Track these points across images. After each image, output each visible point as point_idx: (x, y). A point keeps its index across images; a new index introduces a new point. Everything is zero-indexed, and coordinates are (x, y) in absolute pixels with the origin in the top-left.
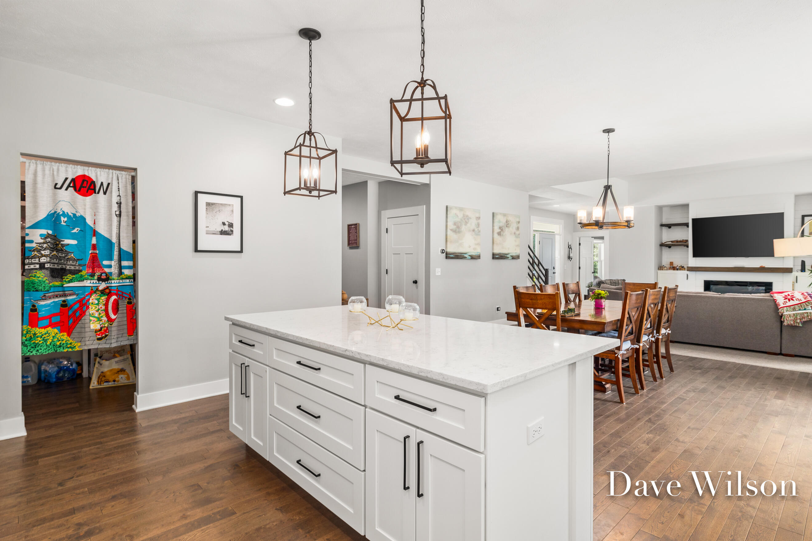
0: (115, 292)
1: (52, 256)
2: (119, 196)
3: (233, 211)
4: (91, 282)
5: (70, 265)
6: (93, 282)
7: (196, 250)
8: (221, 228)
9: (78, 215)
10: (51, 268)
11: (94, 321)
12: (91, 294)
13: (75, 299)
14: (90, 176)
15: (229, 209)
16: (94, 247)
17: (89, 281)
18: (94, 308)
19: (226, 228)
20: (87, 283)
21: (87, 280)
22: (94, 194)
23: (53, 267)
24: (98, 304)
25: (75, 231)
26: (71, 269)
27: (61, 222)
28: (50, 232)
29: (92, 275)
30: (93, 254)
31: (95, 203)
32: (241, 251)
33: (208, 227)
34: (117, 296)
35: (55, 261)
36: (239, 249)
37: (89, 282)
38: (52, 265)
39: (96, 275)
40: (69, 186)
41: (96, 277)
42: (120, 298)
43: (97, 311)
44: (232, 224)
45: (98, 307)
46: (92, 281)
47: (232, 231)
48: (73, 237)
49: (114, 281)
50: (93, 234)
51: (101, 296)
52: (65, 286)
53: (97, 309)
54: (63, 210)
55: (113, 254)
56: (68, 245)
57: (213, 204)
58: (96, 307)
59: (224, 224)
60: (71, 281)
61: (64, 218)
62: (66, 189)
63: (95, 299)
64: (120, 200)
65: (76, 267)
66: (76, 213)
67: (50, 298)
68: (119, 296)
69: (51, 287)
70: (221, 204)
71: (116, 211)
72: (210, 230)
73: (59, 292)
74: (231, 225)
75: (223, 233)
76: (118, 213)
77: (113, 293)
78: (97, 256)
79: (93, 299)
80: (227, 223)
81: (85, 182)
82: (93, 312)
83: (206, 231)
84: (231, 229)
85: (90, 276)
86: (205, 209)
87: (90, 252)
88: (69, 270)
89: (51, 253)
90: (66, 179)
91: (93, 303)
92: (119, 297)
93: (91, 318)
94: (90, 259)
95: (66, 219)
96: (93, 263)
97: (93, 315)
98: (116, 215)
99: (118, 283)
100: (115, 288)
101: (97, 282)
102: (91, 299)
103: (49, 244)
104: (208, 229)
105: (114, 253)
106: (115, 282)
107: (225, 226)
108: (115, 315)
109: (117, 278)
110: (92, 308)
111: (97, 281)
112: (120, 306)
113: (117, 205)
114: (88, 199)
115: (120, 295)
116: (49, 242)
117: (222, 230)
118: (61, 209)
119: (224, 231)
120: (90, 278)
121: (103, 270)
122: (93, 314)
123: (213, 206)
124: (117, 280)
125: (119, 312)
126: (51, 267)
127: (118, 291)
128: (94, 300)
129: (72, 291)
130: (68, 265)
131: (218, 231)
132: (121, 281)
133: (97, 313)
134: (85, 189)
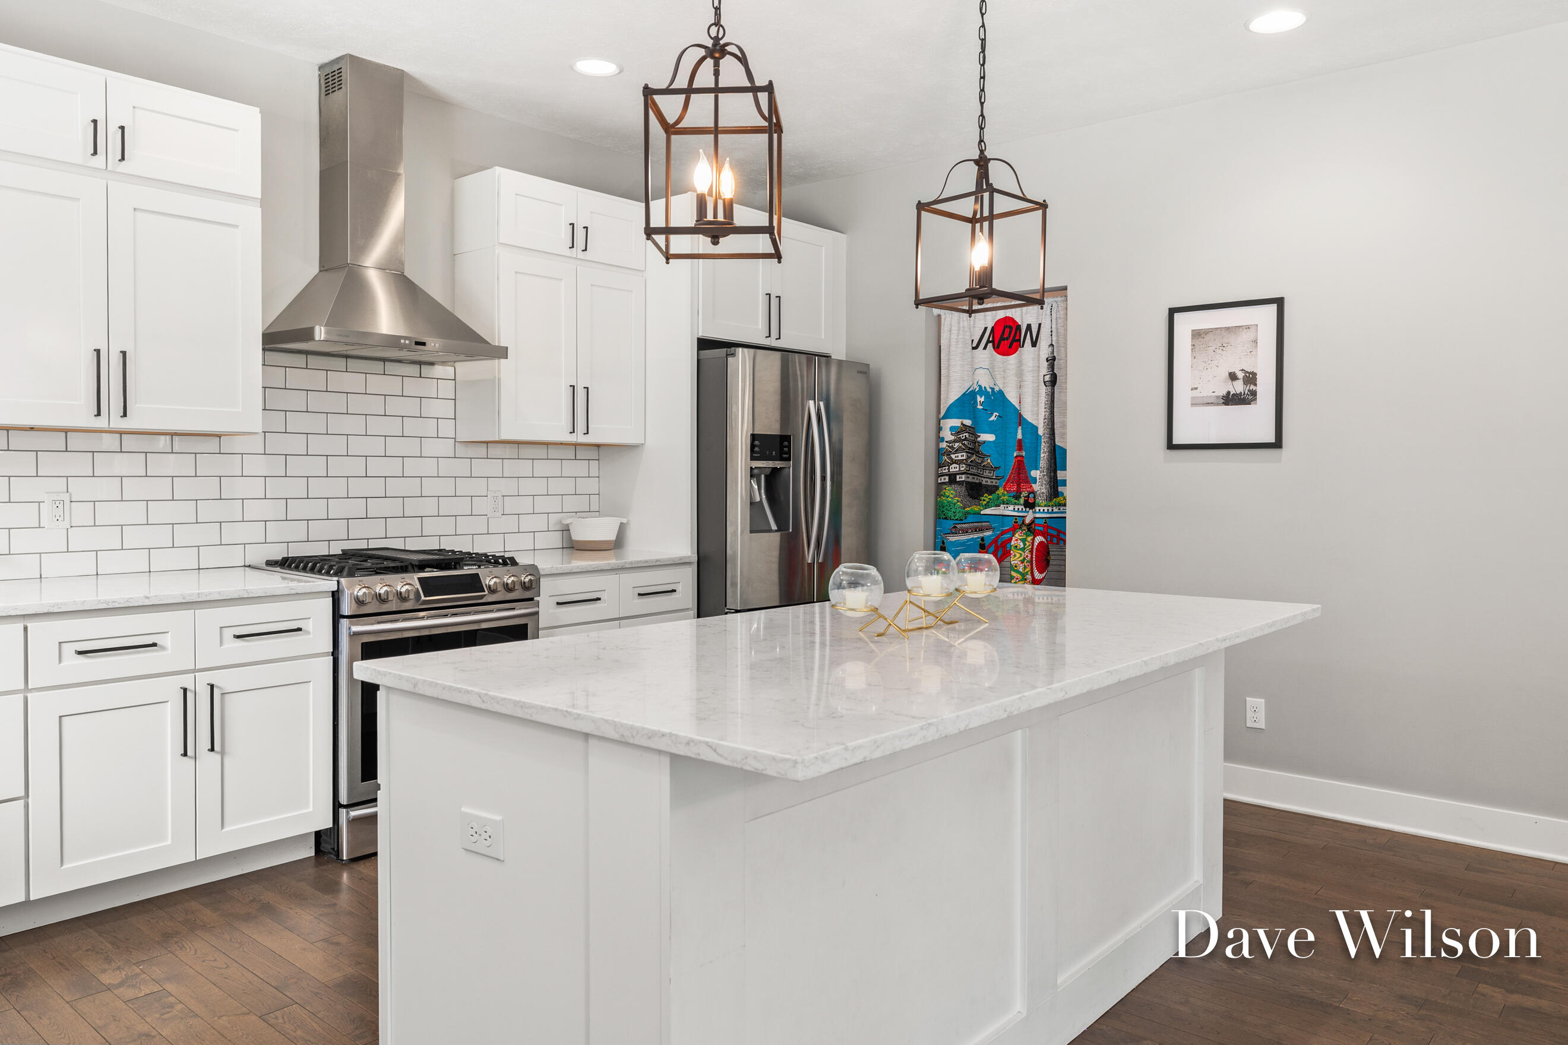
0: (1041, 529)
1: (971, 462)
2: (1052, 345)
3: (1255, 342)
4: (1014, 509)
5: (987, 478)
6: (1018, 509)
7: (1171, 446)
8: (1225, 387)
9: (997, 389)
10: (967, 483)
11: (1017, 579)
12: (1014, 530)
13: (991, 536)
14: (1014, 317)
15: (1246, 336)
16: (1020, 445)
17: (1011, 507)
18: (1018, 555)
19: (1239, 387)
20: (1009, 510)
21: (1007, 504)
22: (1019, 349)
23: (973, 481)
24: (1023, 549)
25: (993, 418)
26: (988, 484)
27: (977, 405)
28: (968, 422)
29: (1017, 497)
30: (1019, 459)
31: (1020, 363)
32: (1278, 444)
33: (1196, 389)
34: (1045, 538)
35: (974, 471)
36: (1271, 438)
37: (1012, 509)
38: (970, 477)
39: (1022, 496)
40: (988, 342)
41: (1022, 501)
42: (1051, 541)
43: (1022, 562)
44: (1254, 374)
45: (1023, 554)
46: (1016, 507)
47: (1254, 394)
48: (991, 429)
49: (1040, 508)
50: (1018, 421)
51: (1028, 536)
52: (982, 513)
53: (1021, 558)
54: (980, 383)
55: (1038, 457)
56: (984, 442)
57: (1207, 332)
58: (1021, 556)
59: (1233, 377)
60: (987, 506)
61: (981, 397)
62: (985, 348)
63: (1020, 539)
64: (1053, 352)
65: (993, 480)
66: (994, 387)
67: (965, 531)
68: (1049, 537)
69: (968, 513)
70: (1228, 329)
71: (1044, 376)
72: (1201, 395)
73: (978, 522)
74: (1251, 378)
75: (1230, 399)
76: (1047, 378)
77: (1038, 530)
78: (1023, 461)
79: (1017, 540)
80: (1240, 375)
81: (1007, 330)
82: (1016, 562)
83: (1192, 398)
84: (1252, 387)
85: (1013, 497)
86: (1190, 347)
87: (1015, 455)
88: (986, 486)
89: (968, 457)
90: (986, 329)
91: (1016, 547)
92: (1049, 540)
93: (1014, 574)
94: (1013, 468)
95: (982, 399)
96: (1019, 474)
97: (1016, 568)
98: (1045, 382)
99: (1048, 512)
100: (1042, 522)
101: (1024, 509)
102: (1014, 539)
103: (966, 442)
104: (1196, 393)
105: (1040, 455)
106: (1042, 511)
107: (1235, 383)
108: (1041, 572)
109: (1044, 503)
110: (1015, 556)
111: (1023, 507)
112: (1052, 557)
113: (1046, 364)
114: (1012, 358)
115: (1052, 536)
116: (966, 439)
117: (1229, 393)
118: (977, 383)
119: (1233, 394)
120: (1013, 500)
121: (1031, 486)
122: (1016, 566)
123: (1207, 338)
124: (1045, 506)
125: (1049, 568)
126: (969, 480)
127: (1046, 527)
128: (1019, 541)
129: (988, 522)
130: (985, 477)
131: (1218, 397)
132: (1055, 510)
133: (1021, 565)
134: (1006, 342)
